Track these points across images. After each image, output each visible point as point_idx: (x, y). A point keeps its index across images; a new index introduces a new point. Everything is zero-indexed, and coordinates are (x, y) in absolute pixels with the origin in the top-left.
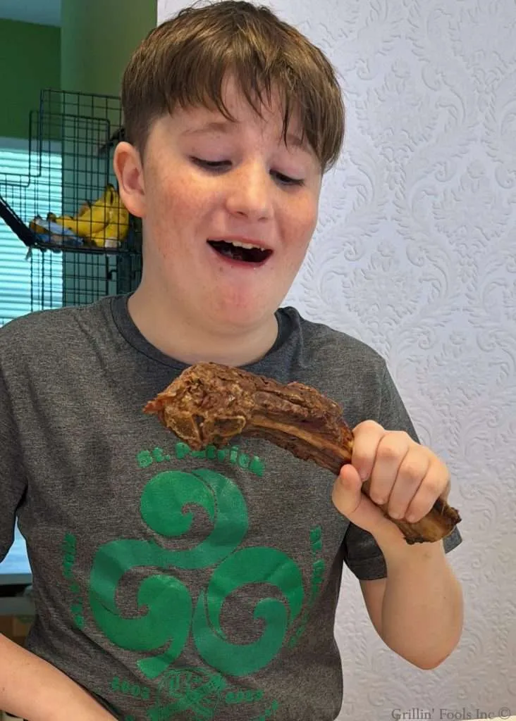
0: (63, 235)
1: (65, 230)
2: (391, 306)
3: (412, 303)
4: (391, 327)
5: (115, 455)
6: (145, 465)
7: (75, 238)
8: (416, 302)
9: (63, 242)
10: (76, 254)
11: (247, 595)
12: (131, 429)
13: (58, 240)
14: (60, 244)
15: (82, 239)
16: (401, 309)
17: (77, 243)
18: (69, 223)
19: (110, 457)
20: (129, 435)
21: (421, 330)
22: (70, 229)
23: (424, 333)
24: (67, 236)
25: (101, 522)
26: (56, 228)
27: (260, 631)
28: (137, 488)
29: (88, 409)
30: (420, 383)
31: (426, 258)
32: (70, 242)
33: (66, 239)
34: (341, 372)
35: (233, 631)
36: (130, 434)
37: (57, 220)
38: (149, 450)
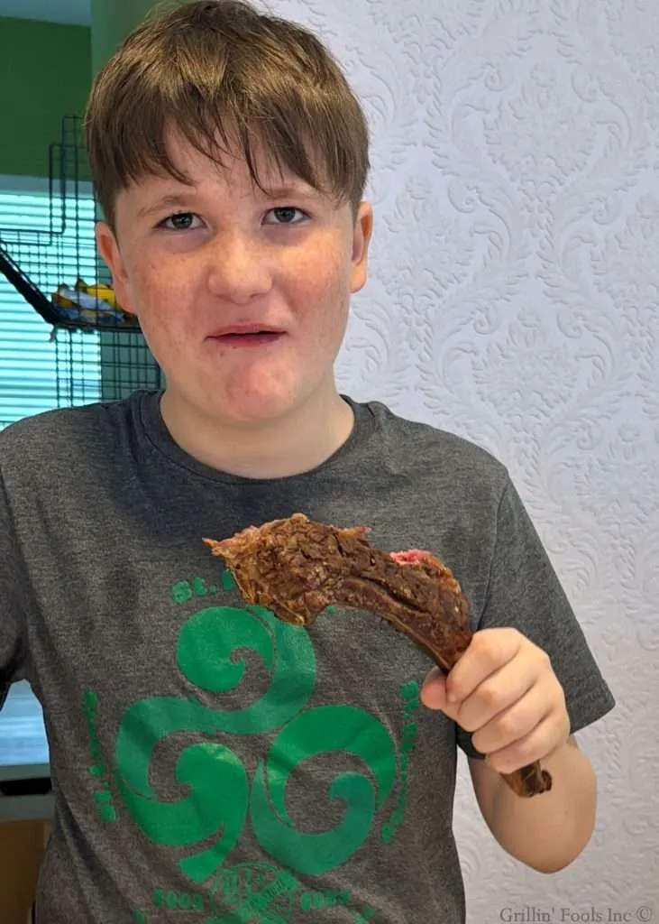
0: (96, 309)
1: (100, 302)
2: (539, 393)
3: (566, 388)
4: (539, 421)
5: (144, 588)
6: (181, 600)
7: (112, 313)
8: (571, 387)
9: (98, 318)
10: (116, 334)
11: (318, 768)
12: (165, 555)
13: (91, 317)
14: (94, 321)
15: (122, 315)
16: (551, 397)
17: (116, 319)
18: (104, 293)
19: (138, 591)
20: (162, 563)
21: (579, 424)
22: (106, 301)
23: (584, 428)
24: (102, 311)
25: (127, 675)
26: (87, 300)
27: (338, 815)
28: (172, 630)
29: (110, 529)
30: (580, 494)
31: (584, 328)
32: (107, 318)
33: (101, 315)
34: (443, 482)
35: (303, 816)
36: (164, 561)
37: (89, 290)
38: (187, 580)
